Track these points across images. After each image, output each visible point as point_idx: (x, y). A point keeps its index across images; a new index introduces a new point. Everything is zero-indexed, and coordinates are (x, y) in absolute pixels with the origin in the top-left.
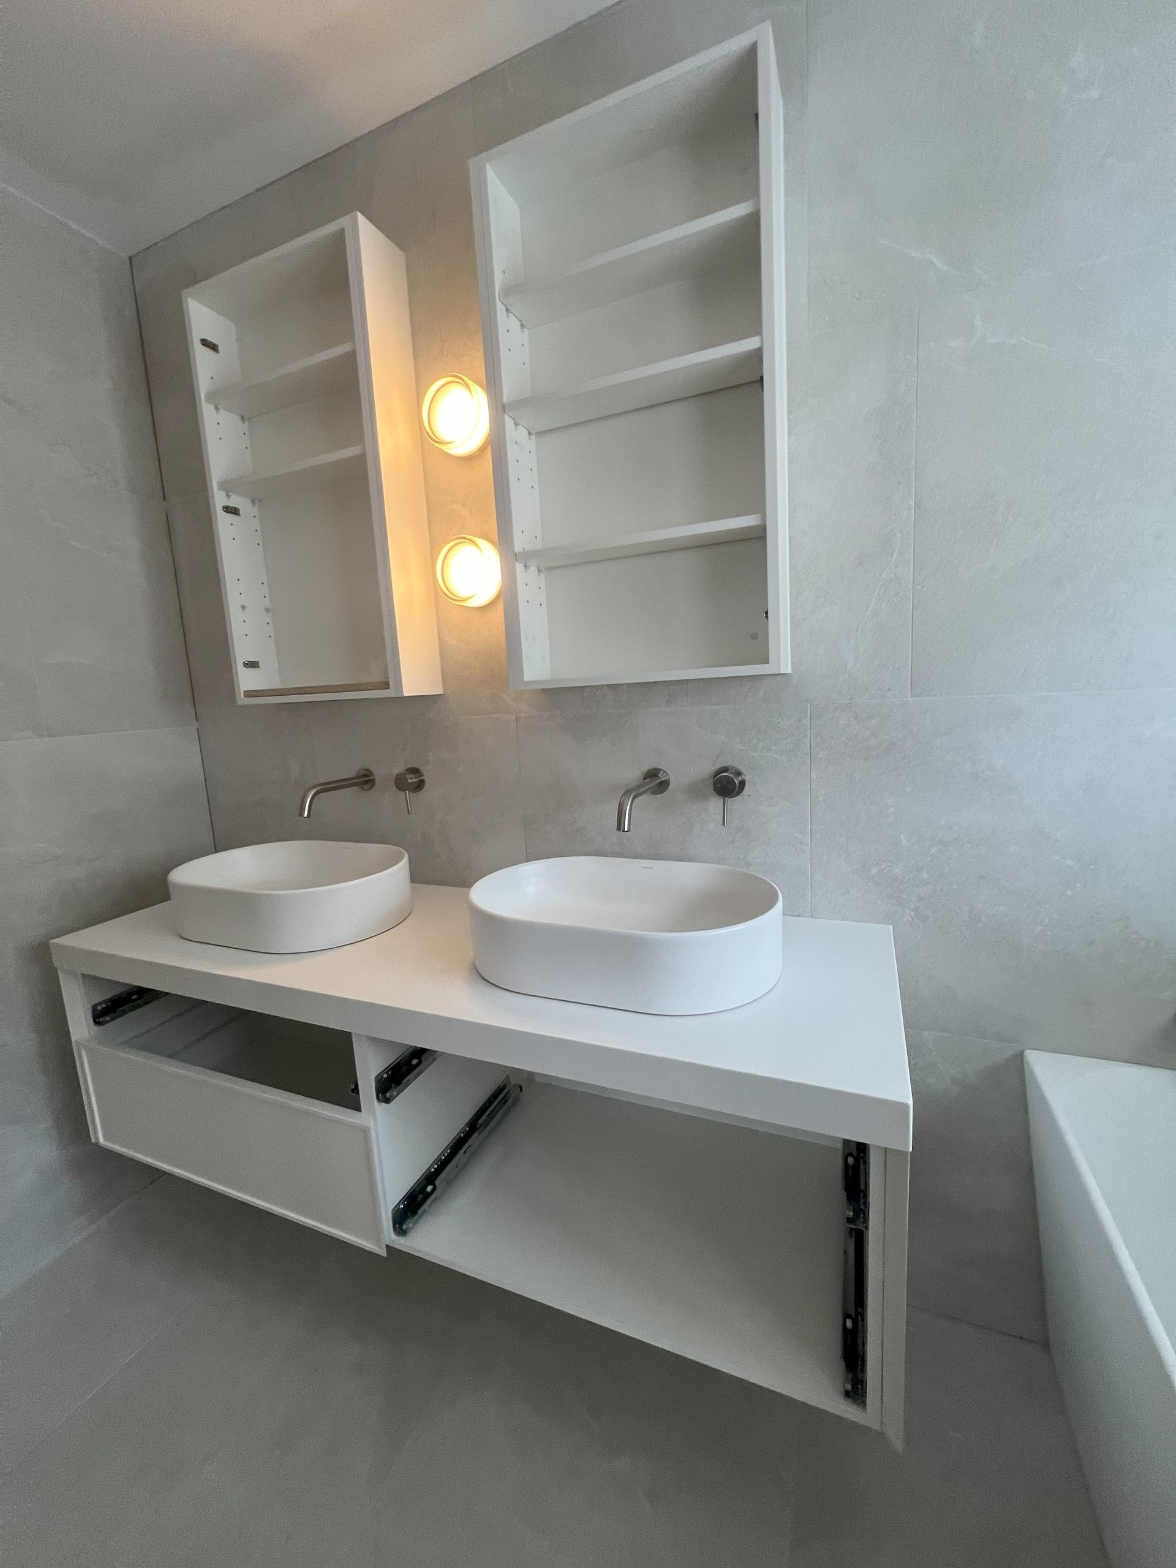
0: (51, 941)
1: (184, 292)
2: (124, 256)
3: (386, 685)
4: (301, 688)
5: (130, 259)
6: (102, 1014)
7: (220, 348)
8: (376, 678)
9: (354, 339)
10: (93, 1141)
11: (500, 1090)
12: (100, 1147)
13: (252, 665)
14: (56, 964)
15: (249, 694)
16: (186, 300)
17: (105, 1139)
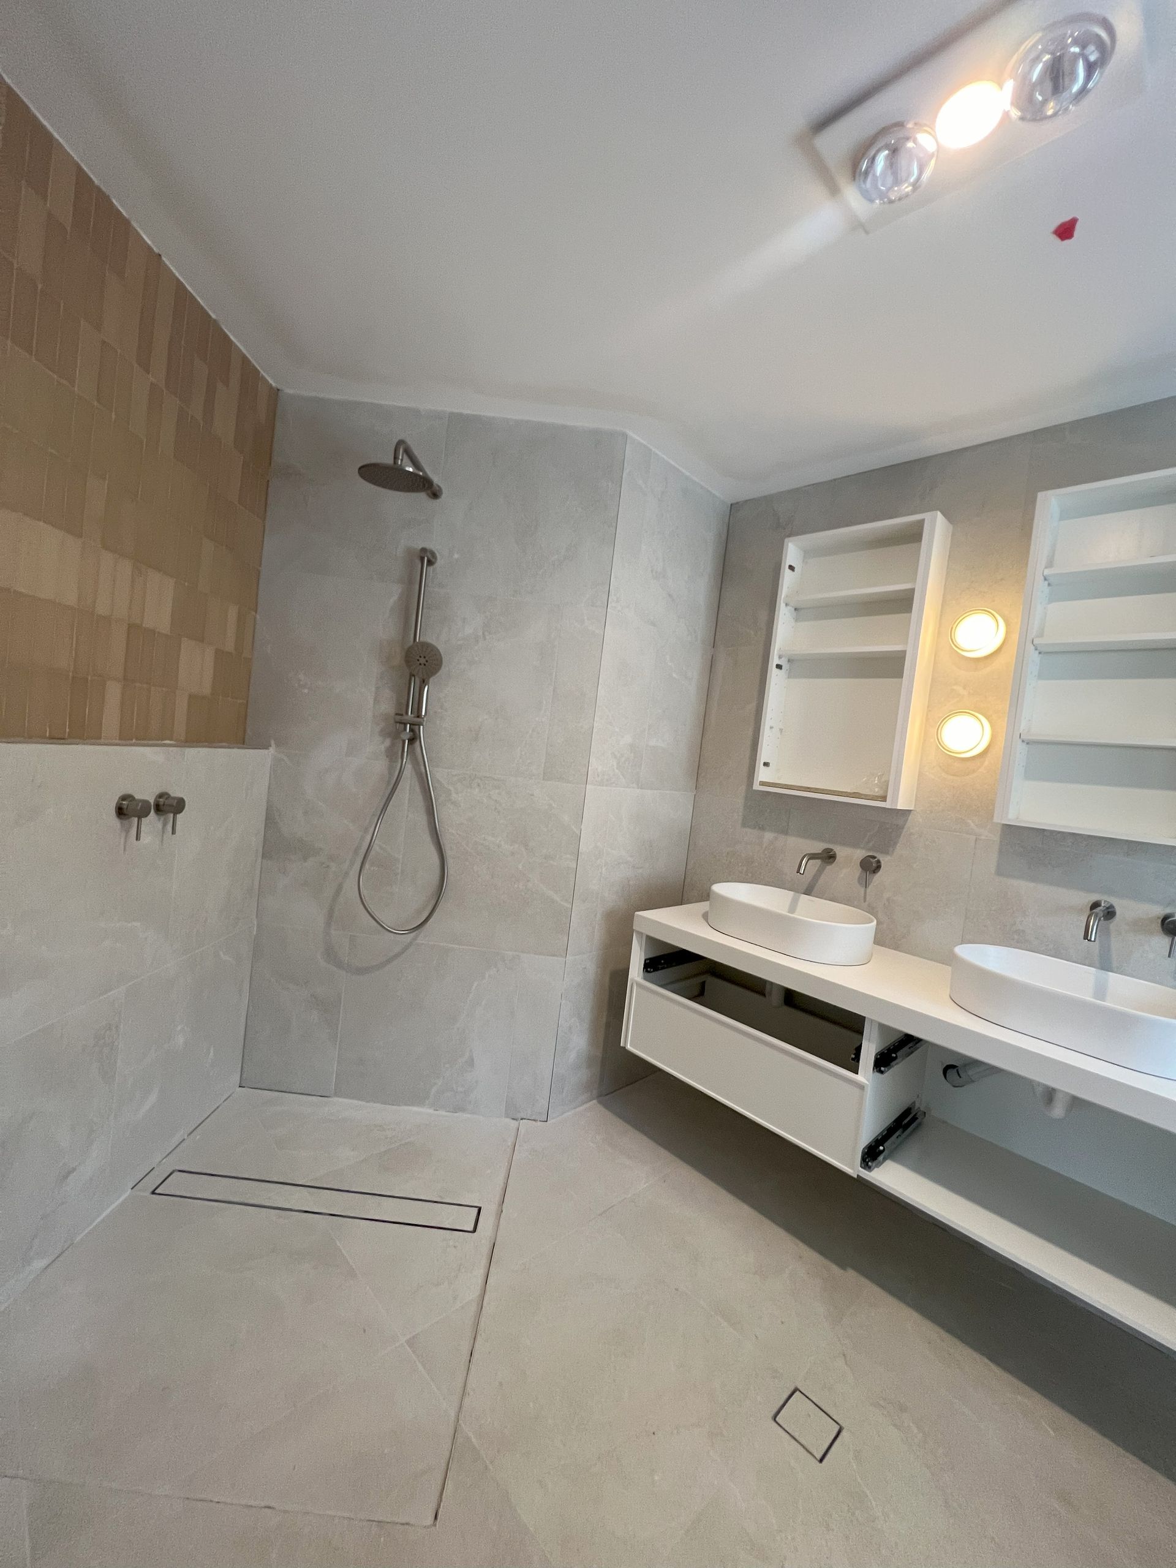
0: (637, 913)
1: (786, 540)
2: (730, 503)
3: (884, 799)
4: (809, 788)
5: (731, 505)
6: (651, 965)
7: (796, 569)
8: (877, 791)
9: (915, 582)
10: (622, 1044)
11: (907, 1112)
12: (626, 1050)
13: (766, 764)
14: (634, 928)
15: (762, 784)
16: (788, 545)
17: (630, 1046)
